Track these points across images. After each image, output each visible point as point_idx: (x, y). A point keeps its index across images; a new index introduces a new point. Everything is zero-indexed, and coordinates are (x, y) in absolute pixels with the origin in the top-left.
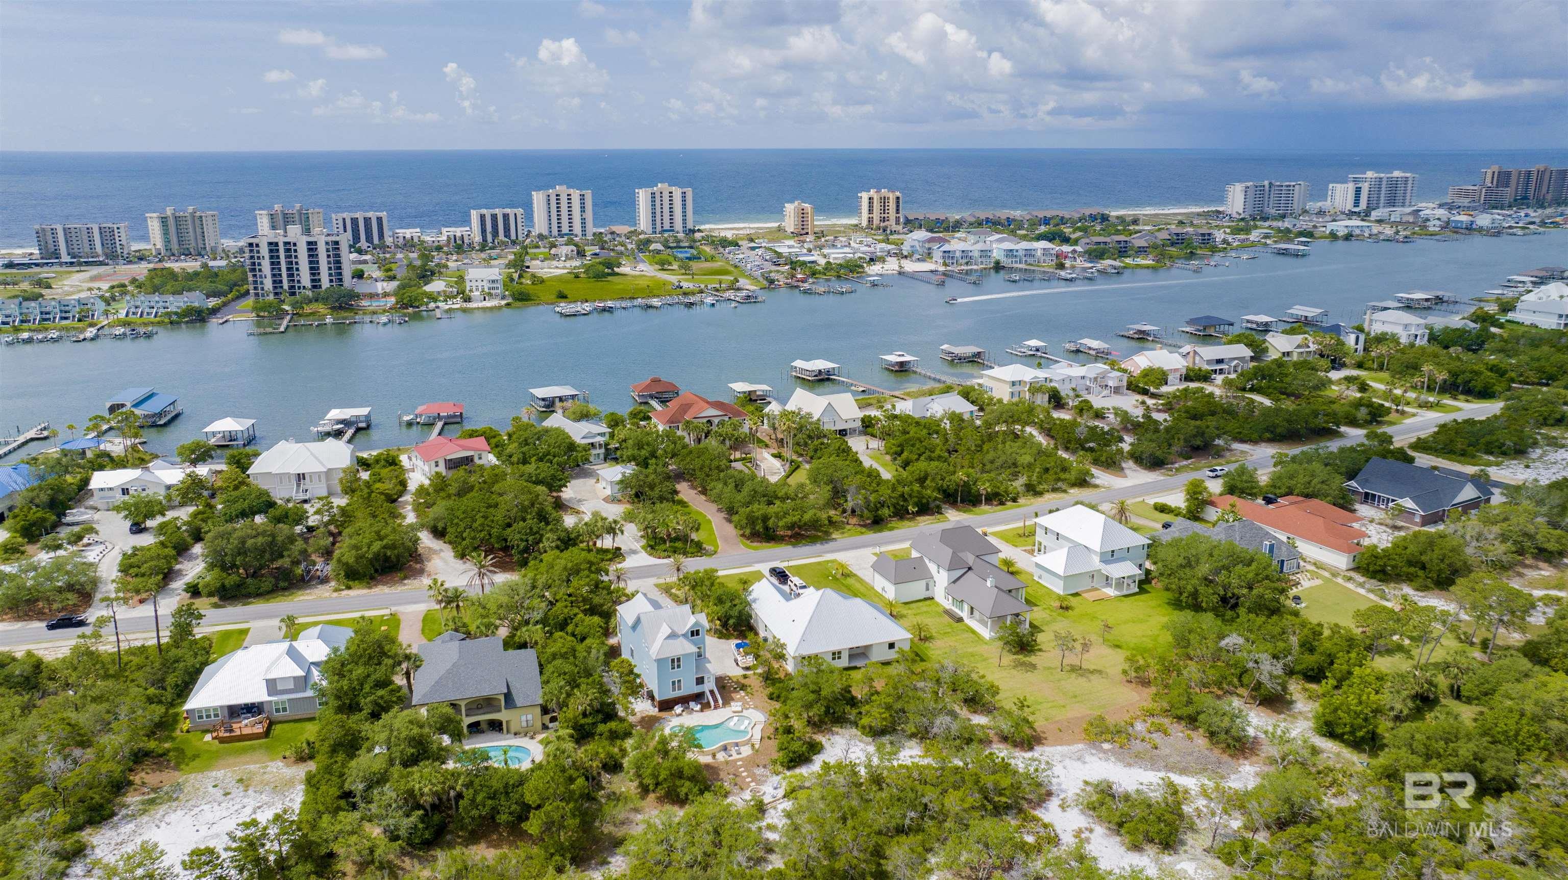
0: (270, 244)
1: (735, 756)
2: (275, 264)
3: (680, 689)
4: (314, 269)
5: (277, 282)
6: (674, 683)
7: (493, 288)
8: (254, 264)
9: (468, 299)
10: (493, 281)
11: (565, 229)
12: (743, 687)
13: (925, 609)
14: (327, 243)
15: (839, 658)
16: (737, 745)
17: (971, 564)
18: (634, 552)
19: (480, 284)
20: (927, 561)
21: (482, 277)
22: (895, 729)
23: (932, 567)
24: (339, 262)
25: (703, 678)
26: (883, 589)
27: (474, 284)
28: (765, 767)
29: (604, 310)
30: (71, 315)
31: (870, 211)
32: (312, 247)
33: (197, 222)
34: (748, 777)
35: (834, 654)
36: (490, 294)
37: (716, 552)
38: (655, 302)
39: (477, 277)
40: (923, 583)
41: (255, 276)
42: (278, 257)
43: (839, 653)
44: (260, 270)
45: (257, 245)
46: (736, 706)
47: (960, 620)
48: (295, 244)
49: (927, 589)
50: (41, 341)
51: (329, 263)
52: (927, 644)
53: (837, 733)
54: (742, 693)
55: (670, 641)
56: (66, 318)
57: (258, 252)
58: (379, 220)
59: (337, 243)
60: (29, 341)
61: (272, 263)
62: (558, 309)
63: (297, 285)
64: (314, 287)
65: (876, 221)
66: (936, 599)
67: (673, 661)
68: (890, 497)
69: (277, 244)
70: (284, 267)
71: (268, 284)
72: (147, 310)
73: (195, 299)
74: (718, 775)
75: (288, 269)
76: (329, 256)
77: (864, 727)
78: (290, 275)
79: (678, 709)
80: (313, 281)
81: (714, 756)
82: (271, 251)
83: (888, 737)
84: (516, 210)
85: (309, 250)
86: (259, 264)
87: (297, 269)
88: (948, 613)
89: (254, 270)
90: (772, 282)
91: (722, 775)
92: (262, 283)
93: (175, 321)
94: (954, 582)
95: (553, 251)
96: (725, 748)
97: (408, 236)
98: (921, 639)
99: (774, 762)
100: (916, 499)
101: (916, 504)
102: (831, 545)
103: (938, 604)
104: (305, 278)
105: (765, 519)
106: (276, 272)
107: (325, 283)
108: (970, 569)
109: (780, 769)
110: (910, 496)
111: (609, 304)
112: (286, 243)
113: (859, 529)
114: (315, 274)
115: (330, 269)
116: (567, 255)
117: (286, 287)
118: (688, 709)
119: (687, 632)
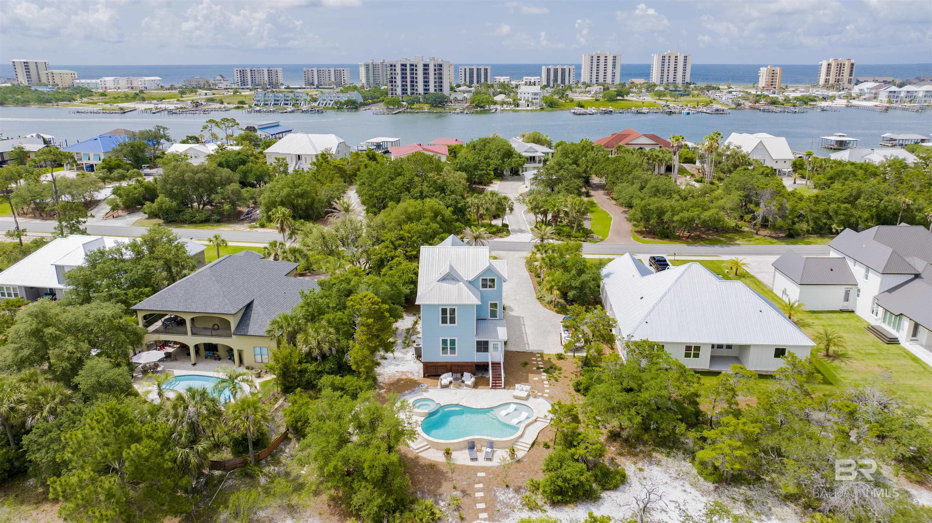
0: (402, 65)
1: (482, 462)
2: (404, 78)
3: (453, 349)
4: (426, 82)
5: (404, 91)
6: (444, 342)
7: (535, 99)
8: (392, 78)
9: (518, 105)
10: (535, 94)
11: (601, 80)
12: (550, 369)
13: (839, 322)
14: (435, 66)
15: (696, 356)
16: (491, 445)
17: (920, 270)
18: (521, 231)
19: (526, 96)
20: (850, 263)
21: (528, 91)
22: (759, 479)
23: (858, 271)
24: (441, 78)
25: (486, 343)
26: (784, 292)
27: (523, 96)
28: (517, 490)
29: (606, 113)
30: (289, 102)
31: (828, 74)
32: (426, 68)
34: (482, 500)
35: (688, 348)
36: (532, 102)
37: (602, 240)
38: (645, 110)
39: (525, 91)
40: (841, 291)
41: (392, 85)
42: (406, 74)
43: (697, 348)
44: (395, 82)
45: (395, 66)
46: (521, 390)
47: (894, 341)
48: (416, 66)
49: (847, 299)
50: (265, 112)
51: (435, 78)
52: (836, 363)
53: (658, 463)
54: (544, 376)
55: (445, 285)
56: (287, 104)
57: (395, 70)
58: (486, 70)
59: (441, 65)
60: (259, 111)
61: (403, 78)
62: (573, 111)
63: (415, 92)
64: (425, 94)
65: (832, 81)
66: (858, 313)
67: (444, 311)
68: (812, 211)
69: (406, 66)
70: (409, 80)
71: (399, 91)
72: (329, 102)
73: (355, 96)
74: (439, 485)
75: (412, 82)
76: (435, 74)
77: (703, 464)
78: (412, 86)
79: (446, 378)
80: (425, 90)
81: (448, 453)
82: (402, 70)
83: (743, 489)
84: (570, 67)
85: (425, 70)
86: (395, 78)
87: (417, 82)
88: (873, 330)
89: (392, 82)
90: (739, 105)
91: (446, 488)
92: (396, 90)
93: (339, 107)
94: (890, 291)
95: (588, 89)
96: (472, 446)
97: (502, 81)
98: (828, 356)
99: (536, 487)
100: (842, 217)
102: (732, 248)
103: (859, 319)
104: (420, 88)
105: (661, 213)
106: (404, 83)
107: (432, 90)
108: (917, 276)
109: (539, 499)
110: (836, 213)
111: (611, 109)
112: (412, 65)
113: (770, 239)
114: (425, 86)
115: (435, 82)
116: (596, 91)
117: (409, 93)
118: (459, 382)
119: (477, 278)
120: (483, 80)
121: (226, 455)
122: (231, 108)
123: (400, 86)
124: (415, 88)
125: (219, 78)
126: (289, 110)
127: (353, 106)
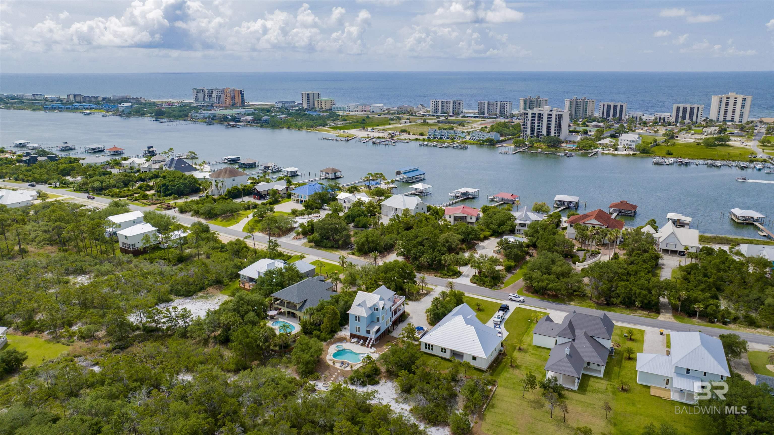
0: (533, 114)
1: (342, 368)
2: (533, 123)
3: (359, 331)
4: (549, 127)
5: (532, 132)
6: (357, 328)
7: (631, 145)
8: (524, 122)
9: (616, 149)
10: (633, 141)
11: (728, 118)
14: (556, 115)
15: (442, 351)
17: (576, 338)
18: (467, 276)
19: (626, 142)
21: (627, 139)
24: (560, 125)
25: (369, 331)
27: (622, 142)
29: (682, 164)
32: (550, 116)
33: (539, 103)
35: (442, 348)
36: (628, 148)
37: (501, 289)
38: (718, 163)
39: (624, 138)
41: (524, 128)
42: (535, 120)
43: (446, 350)
44: (526, 125)
45: (527, 114)
46: (373, 350)
48: (542, 115)
50: (430, 146)
51: (556, 125)
57: (527, 117)
58: (622, 107)
59: (561, 115)
60: (426, 145)
63: (540, 134)
64: (548, 135)
69: (535, 114)
70: (536, 124)
71: (529, 132)
73: (495, 135)
74: (325, 371)
75: (538, 126)
76: (556, 121)
78: (538, 129)
79: (355, 340)
80: (548, 132)
81: (334, 363)
82: (532, 117)
83: (408, 395)
84: (699, 106)
85: (548, 118)
86: (526, 123)
87: (542, 127)
89: (524, 125)
92: (526, 131)
93: (481, 144)
94: (560, 344)
96: (342, 363)
97: (635, 116)
99: (351, 378)
101: (642, 302)
104: (544, 131)
106: (533, 127)
107: (552, 134)
108: (573, 340)
109: (349, 380)
111: (687, 161)
112: (539, 114)
114: (548, 129)
115: (555, 127)
116: (711, 132)
117: (535, 134)
118: (358, 342)
119: (372, 307)
120: (618, 115)
121: (277, 348)
122: (412, 140)
123: (529, 128)
124: (540, 131)
125: (420, 106)
126: (445, 145)
127: (492, 143)
